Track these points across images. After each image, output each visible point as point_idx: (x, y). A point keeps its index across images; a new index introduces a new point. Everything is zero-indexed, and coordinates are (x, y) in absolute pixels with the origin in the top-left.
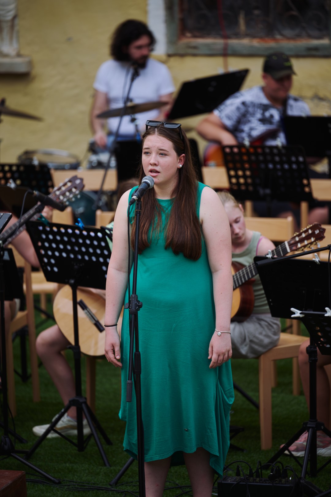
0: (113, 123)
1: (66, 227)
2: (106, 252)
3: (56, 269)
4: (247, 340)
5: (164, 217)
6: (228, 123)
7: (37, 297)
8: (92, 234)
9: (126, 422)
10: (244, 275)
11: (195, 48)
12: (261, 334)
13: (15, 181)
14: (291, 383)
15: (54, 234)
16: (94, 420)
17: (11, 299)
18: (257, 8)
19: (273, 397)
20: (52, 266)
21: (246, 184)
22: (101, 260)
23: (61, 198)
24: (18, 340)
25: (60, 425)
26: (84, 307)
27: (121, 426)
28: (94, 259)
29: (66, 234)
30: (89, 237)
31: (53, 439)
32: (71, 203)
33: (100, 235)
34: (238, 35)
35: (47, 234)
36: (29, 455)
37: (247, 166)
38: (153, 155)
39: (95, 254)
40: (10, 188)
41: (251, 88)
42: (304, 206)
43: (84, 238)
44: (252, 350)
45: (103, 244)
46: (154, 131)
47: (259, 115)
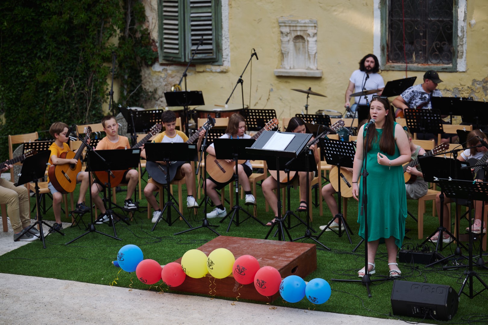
0: (357, 99)
1: (336, 141)
2: (353, 152)
3: (331, 159)
4: (414, 192)
5: (379, 137)
6: (406, 100)
7: (322, 171)
8: (347, 144)
9: (360, 224)
10: (413, 164)
11: (394, 67)
12: (419, 189)
13: (314, 122)
14: (432, 211)
15: (331, 144)
16: (346, 224)
17: (312, 171)
18: (421, 51)
19: (424, 217)
20: (330, 157)
21: (414, 125)
22: (351, 155)
23: (335, 129)
24: (314, 190)
25: (331, 226)
26: (343, 176)
27: (357, 227)
28: (348, 155)
29: (336, 144)
30: (346, 145)
31: (328, 232)
32: (339, 132)
33: (351, 144)
34: (412, 62)
35: (328, 143)
36: (317, 238)
37: (415, 117)
38: (375, 109)
39: (348, 153)
40: (312, 124)
41: (417, 85)
42: (439, 135)
43: (344, 146)
44: (416, 196)
45: (352, 148)
46: (376, 99)
47: (419, 97)
